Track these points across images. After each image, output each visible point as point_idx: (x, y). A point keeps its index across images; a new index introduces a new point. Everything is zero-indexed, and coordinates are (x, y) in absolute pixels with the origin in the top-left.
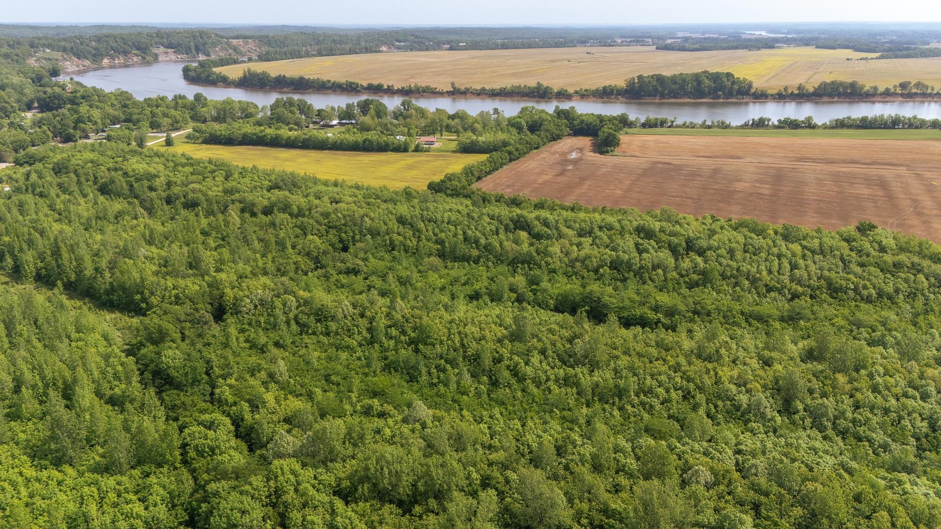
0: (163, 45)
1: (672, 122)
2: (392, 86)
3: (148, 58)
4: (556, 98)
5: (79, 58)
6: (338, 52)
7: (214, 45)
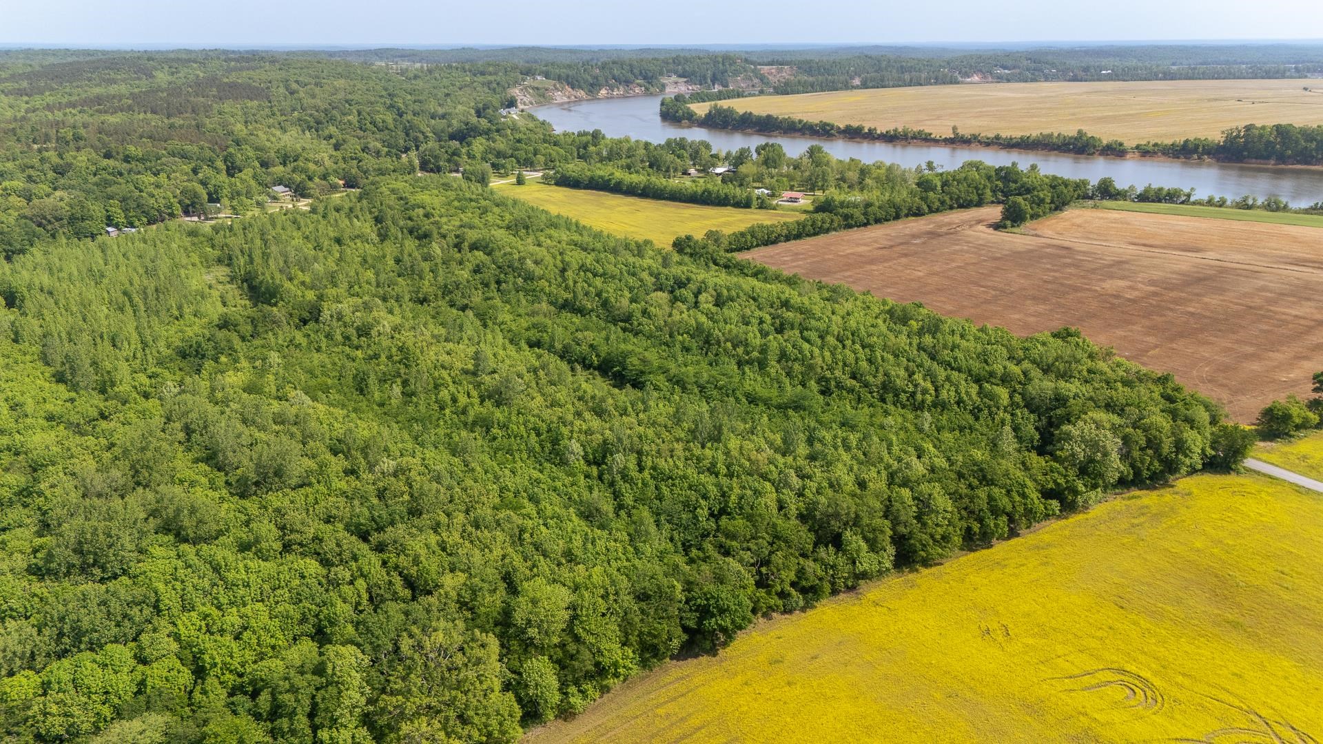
0: (676, 73)
1: (1189, 196)
2: (875, 129)
3: (652, 89)
4: (1100, 155)
5: (573, 88)
6: (891, 83)
7: (736, 73)
